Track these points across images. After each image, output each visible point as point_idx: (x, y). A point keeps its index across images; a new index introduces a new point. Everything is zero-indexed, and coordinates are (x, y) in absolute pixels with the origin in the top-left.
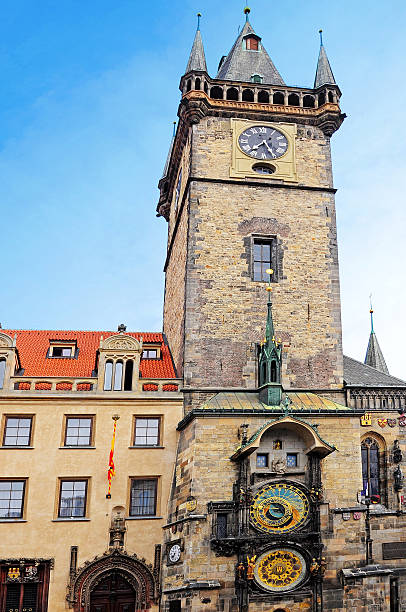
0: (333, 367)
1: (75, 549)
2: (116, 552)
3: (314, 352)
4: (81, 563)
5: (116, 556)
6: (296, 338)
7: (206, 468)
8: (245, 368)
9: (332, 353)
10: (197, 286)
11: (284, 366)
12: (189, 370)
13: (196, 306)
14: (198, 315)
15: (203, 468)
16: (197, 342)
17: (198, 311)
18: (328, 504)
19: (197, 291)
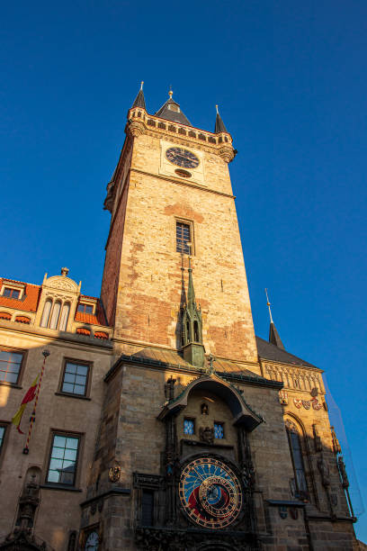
0: (247, 340)
3: (230, 323)
6: (213, 307)
7: (132, 426)
8: (170, 328)
9: (244, 326)
10: (131, 248)
11: (204, 332)
12: (120, 321)
13: (130, 264)
14: (130, 272)
15: (129, 425)
16: (128, 296)
17: (131, 268)
18: (261, 492)
19: (131, 251)
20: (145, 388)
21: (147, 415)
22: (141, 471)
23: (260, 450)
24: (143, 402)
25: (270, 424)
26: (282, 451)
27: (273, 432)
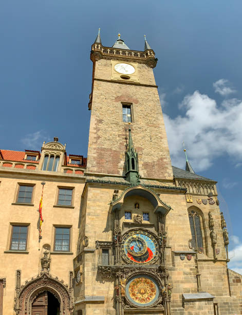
0: (167, 168)
1: (19, 272)
2: (45, 275)
3: (156, 159)
4: (23, 283)
5: (45, 278)
6: (145, 151)
7: (95, 217)
8: (119, 165)
9: (165, 160)
10: (96, 122)
11: (140, 165)
12: (90, 163)
13: (95, 131)
14: (95, 136)
15: (92, 217)
16: (94, 149)
17: (95, 133)
18: (171, 248)
19: (96, 124)
20: (101, 197)
21: (102, 211)
22: (100, 240)
23: (170, 225)
24: (100, 204)
25: (178, 211)
26: (185, 226)
27: (180, 215)
